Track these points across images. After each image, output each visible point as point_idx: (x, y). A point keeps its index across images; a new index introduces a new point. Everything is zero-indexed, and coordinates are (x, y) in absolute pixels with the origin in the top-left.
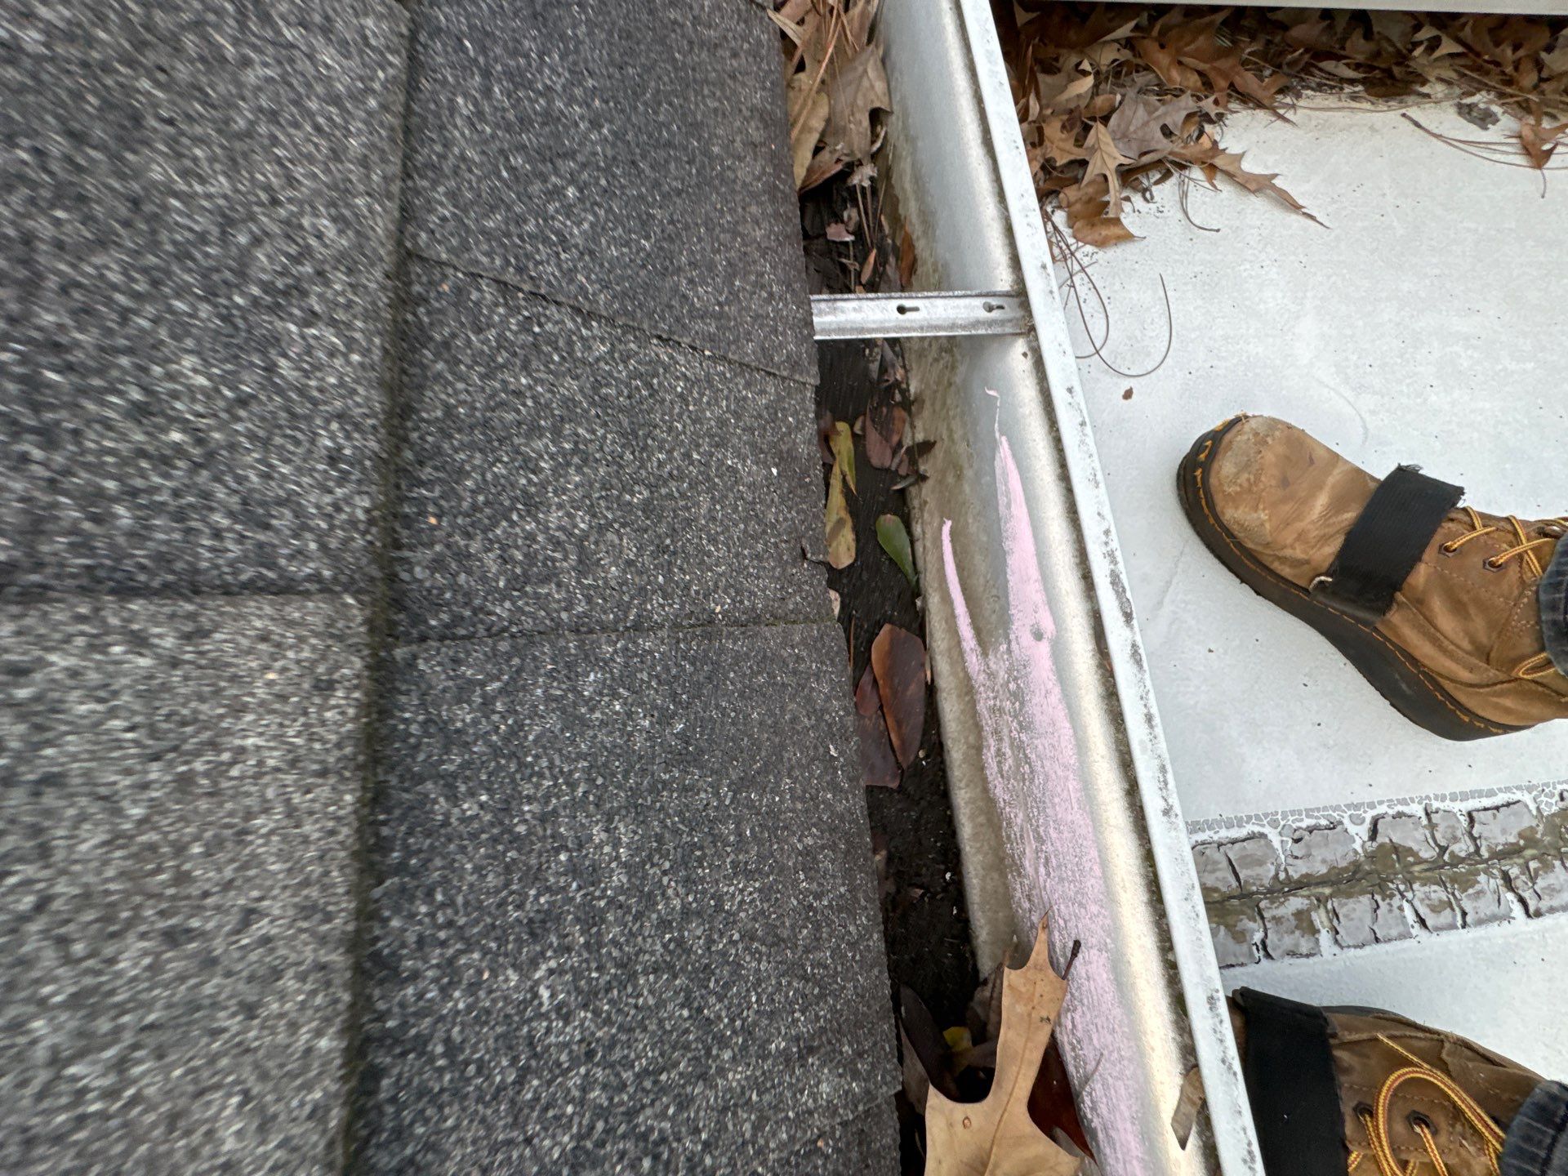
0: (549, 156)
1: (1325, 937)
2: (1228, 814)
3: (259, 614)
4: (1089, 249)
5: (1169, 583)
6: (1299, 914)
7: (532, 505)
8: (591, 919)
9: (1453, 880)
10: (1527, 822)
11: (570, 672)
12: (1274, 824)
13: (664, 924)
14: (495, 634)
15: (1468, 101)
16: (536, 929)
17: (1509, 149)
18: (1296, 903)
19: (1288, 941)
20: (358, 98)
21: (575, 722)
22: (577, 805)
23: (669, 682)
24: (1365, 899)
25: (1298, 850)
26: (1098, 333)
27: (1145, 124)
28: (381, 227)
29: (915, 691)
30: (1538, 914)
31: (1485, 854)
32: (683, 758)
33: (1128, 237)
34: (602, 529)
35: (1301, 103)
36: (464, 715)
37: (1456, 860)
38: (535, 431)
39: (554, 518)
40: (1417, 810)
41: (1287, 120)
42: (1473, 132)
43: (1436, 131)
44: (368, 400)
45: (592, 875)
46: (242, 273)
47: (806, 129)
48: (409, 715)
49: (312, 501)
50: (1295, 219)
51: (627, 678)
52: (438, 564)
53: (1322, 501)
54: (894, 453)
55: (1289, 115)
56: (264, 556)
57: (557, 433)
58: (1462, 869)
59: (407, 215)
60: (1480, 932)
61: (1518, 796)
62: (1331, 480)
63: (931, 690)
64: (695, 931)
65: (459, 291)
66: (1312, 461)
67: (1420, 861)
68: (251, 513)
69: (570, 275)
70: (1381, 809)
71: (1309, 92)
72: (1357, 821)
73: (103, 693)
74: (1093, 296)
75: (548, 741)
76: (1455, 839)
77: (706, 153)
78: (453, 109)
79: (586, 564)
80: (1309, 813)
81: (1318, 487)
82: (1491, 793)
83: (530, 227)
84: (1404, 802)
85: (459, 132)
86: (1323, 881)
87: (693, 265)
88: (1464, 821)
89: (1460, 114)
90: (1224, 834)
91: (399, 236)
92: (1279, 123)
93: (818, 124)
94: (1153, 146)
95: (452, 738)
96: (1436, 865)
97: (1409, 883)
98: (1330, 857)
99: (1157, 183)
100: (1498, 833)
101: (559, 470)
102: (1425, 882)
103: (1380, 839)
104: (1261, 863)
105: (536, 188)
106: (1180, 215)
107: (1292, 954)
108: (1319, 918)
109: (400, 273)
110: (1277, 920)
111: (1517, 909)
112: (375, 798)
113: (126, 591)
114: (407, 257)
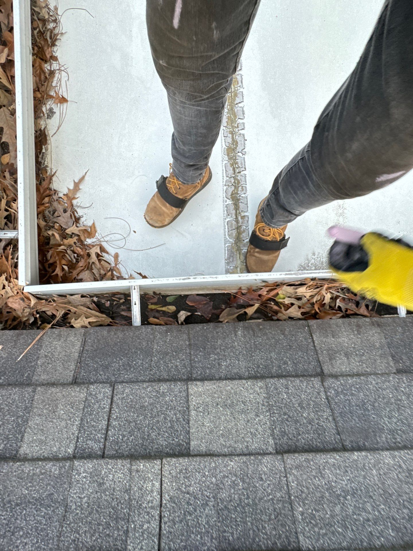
0: (130, 366)
1: (246, 214)
2: (223, 228)
3: (190, 390)
4: (97, 234)
5: (178, 231)
6: (241, 218)
7: (177, 366)
8: (219, 359)
9: (238, 184)
10: (229, 165)
11: (195, 362)
12: (225, 219)
13: (221, 352)
14: (191, 370)
15: (46, 115)
16: (219, 364)
17: (62, 107)
18: (239, 218)
19: (246, 222)
20: (131, 388)
21: (200, 362)
22: (209, 361)
23: (197, 350)
24: (240, 204)
25: (230, 215)
26: (120, 237)
27: (63, 217)
28: (147, 384)
29: (198, 297)
30: (245, 168)
31: (234, 176)
32: (204, 348)
33: (94, 224)
34: (179, 358)
35: (49, 165)
36: (199, 372)
37: (235, 182)
38: (168, 366)
39: (178, 364)
40: (225, 188)
41: (56, 172)
42: (56, 116)
43: (57, 128)
44: (168, 383)
45: (215, 359)
46: (156, 396)
47: (87, 311)
48: (199, 377)
49: (179, 387)
50: (86, 178)
51: (196, 355)
52: (184, 376)
53: (164, 208)
54: (154, 297)
55: (54, 171)
56: (184, 391)
57: (168, 364)
58: (236, 182)
59: (144, 381)
60: (247, 183)
61: (224, 164)
62: (160, 205)
63: (198, 295)
64: (222, 348)
65: (152, 375)
66: (155, 207)
67: (234, 190)
68: (180, 392)
69: (147, 363)
70: (224, 196)
71: (46, 163)
72: (226, 201)
73: (196, 400)
74: (110, 236)
75: (202, 364)
76: (231, 181)
77: (120, 342)
78: (127, 378)
79: (183, 360)
80: (224, 211)
81: (161, 208)
82: (223, 170)
83: (141, 368)
84: (223, 190)
85: (130, 376)
86: (236, 212)
87: (140, 345)
88: (228, 178)
89: (50, 119)
90: (227, 230)
91: (148, 382)
92: (56, 174)
93: (86, 309)
94: (69, 215)
95: (201, 373)
96: (235, 187)
97: (238, 194)
98: (232, 209)
99: (77, 213)
100: (231, 172)
101: (172, 363)
102: (238, 190)
103: (230, 198)
104: (232, 224)
105: (135, 367)
106: (87, 209)
107: (248, 221)
108: (243, 214)
109: (152, 381)
110: (242, 223)
111: (244, 172)
112: (206, 380)
113: (188, 400)
114: (149, 381)
